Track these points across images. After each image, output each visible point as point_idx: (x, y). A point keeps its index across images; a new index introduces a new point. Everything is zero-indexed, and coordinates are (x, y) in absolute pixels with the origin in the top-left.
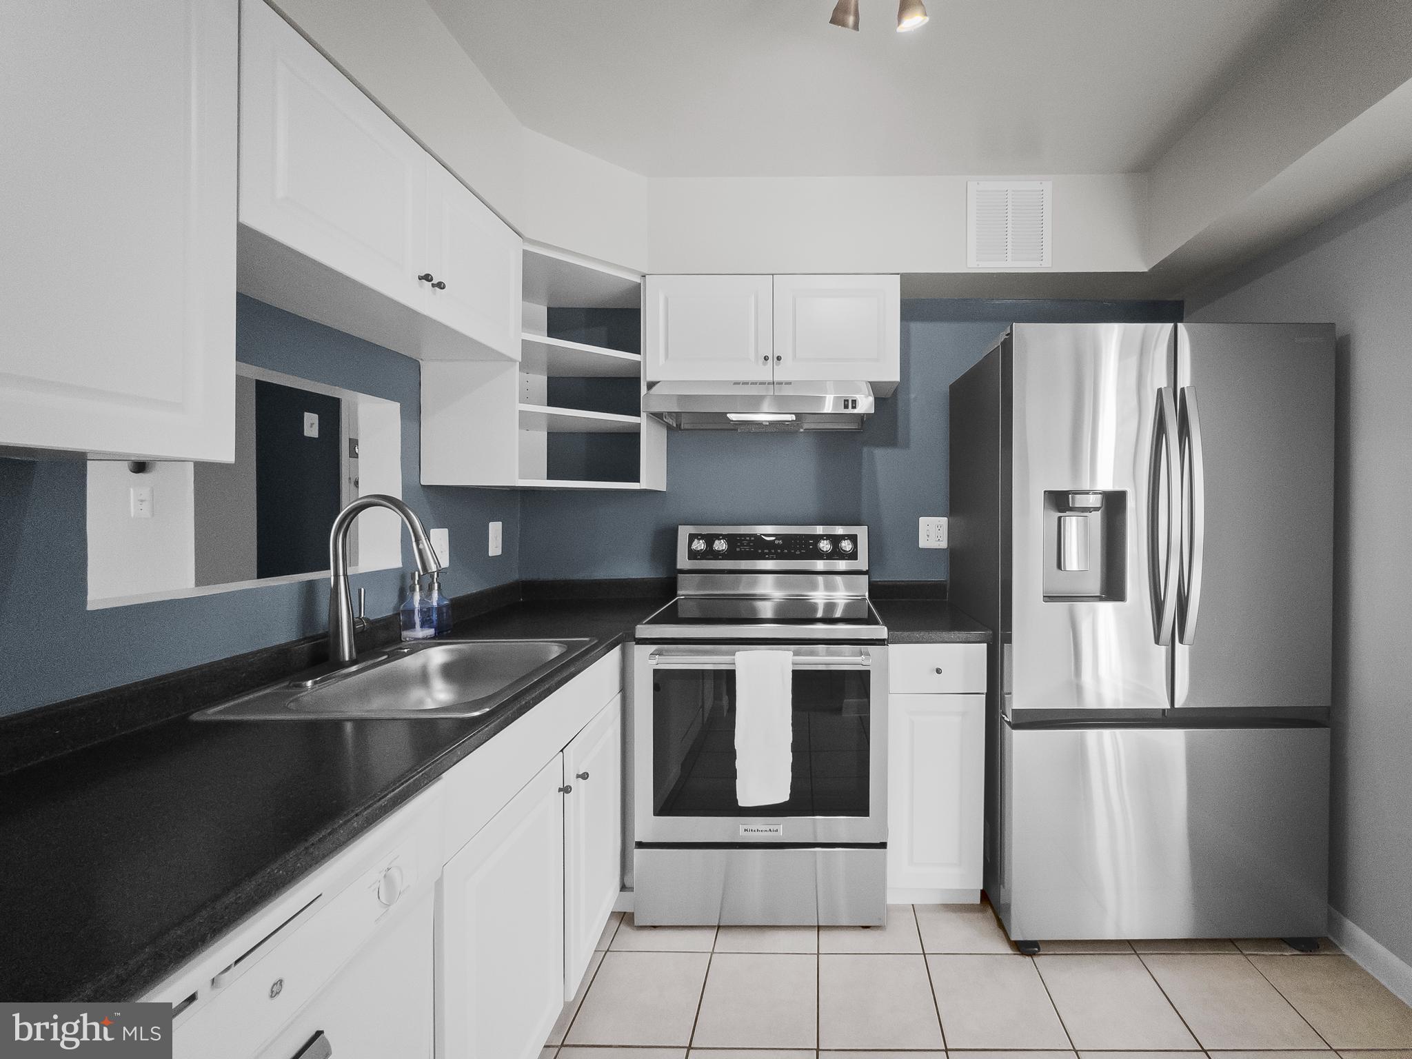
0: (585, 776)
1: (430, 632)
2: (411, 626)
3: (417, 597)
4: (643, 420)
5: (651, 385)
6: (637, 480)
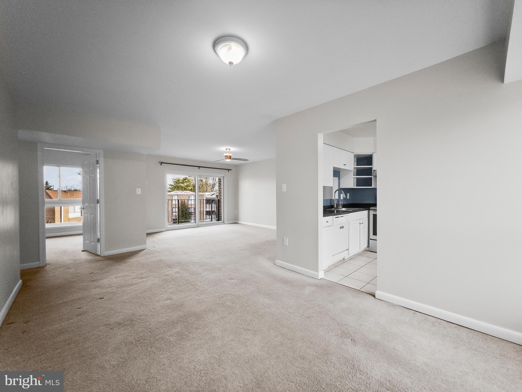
0: (362, 223)
1: (342, 207)
2: (339, 206)
3: (340, 202)
4: (372, 177)
5: (374, 171)
6: (372, 186)
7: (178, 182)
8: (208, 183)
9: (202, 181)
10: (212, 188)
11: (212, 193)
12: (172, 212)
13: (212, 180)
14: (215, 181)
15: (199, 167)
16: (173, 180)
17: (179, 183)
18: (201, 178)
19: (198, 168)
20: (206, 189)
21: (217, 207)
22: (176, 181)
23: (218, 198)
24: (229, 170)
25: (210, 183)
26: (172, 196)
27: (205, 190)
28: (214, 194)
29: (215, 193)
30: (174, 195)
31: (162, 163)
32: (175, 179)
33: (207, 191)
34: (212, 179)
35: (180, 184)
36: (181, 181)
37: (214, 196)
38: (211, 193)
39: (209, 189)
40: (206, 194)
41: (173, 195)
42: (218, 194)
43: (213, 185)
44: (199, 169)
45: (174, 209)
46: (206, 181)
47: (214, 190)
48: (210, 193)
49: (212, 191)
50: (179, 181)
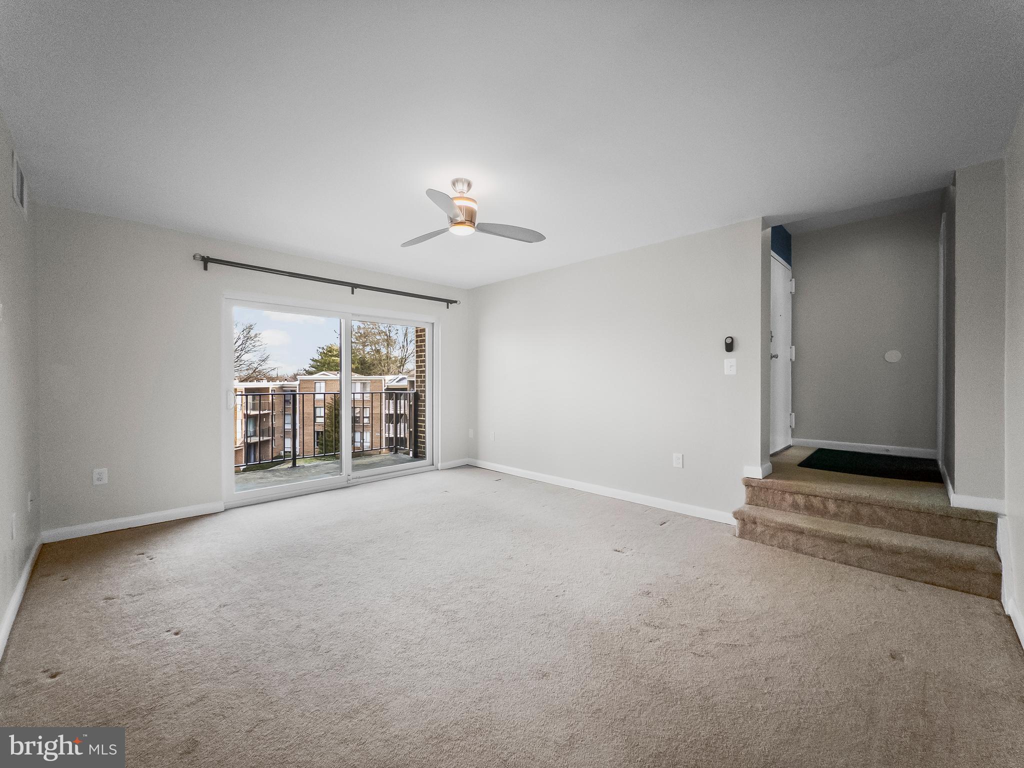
7: (330, 354)
8: (392, 356)
9: (378, 351)
10: (400, 366)
11: (401, 376)
12: (315, 417)
13: (400, 350)
14: (406, 351)
15: (354, 286)
16: (318, 349)
17: (331, 356)
18: (377, 346)
19: (350, 288)
20: (388, 369)
21: (410, 406)
22: (325, 352)
23: (415, 389)
24: (449, 302)
25: (395, 357)
26: (314, 382)
27: (386, 369)
28: (404, 378)
29: (406, 376)
30: (319, 380)
31: (206, 261)
32: (323, 348)
33: (389, 372)
34: (401, 348)
35: (333, 358)
36: (335, 353)
37: (405, 383)
38: (398, 376)
39: (393, 367)
40: (388, 378)
41: (317, 380)
42: (414, 379)
43: (402, 361)
44: (353, 293)
45: (318, 410)
46: (388, 352)
47: (404, 371)
48: (396, 376)
49: (400, 373)
50: (330, 352)
